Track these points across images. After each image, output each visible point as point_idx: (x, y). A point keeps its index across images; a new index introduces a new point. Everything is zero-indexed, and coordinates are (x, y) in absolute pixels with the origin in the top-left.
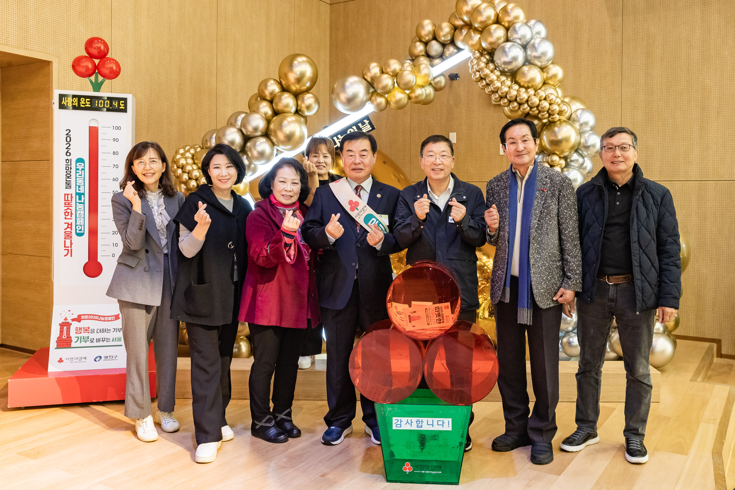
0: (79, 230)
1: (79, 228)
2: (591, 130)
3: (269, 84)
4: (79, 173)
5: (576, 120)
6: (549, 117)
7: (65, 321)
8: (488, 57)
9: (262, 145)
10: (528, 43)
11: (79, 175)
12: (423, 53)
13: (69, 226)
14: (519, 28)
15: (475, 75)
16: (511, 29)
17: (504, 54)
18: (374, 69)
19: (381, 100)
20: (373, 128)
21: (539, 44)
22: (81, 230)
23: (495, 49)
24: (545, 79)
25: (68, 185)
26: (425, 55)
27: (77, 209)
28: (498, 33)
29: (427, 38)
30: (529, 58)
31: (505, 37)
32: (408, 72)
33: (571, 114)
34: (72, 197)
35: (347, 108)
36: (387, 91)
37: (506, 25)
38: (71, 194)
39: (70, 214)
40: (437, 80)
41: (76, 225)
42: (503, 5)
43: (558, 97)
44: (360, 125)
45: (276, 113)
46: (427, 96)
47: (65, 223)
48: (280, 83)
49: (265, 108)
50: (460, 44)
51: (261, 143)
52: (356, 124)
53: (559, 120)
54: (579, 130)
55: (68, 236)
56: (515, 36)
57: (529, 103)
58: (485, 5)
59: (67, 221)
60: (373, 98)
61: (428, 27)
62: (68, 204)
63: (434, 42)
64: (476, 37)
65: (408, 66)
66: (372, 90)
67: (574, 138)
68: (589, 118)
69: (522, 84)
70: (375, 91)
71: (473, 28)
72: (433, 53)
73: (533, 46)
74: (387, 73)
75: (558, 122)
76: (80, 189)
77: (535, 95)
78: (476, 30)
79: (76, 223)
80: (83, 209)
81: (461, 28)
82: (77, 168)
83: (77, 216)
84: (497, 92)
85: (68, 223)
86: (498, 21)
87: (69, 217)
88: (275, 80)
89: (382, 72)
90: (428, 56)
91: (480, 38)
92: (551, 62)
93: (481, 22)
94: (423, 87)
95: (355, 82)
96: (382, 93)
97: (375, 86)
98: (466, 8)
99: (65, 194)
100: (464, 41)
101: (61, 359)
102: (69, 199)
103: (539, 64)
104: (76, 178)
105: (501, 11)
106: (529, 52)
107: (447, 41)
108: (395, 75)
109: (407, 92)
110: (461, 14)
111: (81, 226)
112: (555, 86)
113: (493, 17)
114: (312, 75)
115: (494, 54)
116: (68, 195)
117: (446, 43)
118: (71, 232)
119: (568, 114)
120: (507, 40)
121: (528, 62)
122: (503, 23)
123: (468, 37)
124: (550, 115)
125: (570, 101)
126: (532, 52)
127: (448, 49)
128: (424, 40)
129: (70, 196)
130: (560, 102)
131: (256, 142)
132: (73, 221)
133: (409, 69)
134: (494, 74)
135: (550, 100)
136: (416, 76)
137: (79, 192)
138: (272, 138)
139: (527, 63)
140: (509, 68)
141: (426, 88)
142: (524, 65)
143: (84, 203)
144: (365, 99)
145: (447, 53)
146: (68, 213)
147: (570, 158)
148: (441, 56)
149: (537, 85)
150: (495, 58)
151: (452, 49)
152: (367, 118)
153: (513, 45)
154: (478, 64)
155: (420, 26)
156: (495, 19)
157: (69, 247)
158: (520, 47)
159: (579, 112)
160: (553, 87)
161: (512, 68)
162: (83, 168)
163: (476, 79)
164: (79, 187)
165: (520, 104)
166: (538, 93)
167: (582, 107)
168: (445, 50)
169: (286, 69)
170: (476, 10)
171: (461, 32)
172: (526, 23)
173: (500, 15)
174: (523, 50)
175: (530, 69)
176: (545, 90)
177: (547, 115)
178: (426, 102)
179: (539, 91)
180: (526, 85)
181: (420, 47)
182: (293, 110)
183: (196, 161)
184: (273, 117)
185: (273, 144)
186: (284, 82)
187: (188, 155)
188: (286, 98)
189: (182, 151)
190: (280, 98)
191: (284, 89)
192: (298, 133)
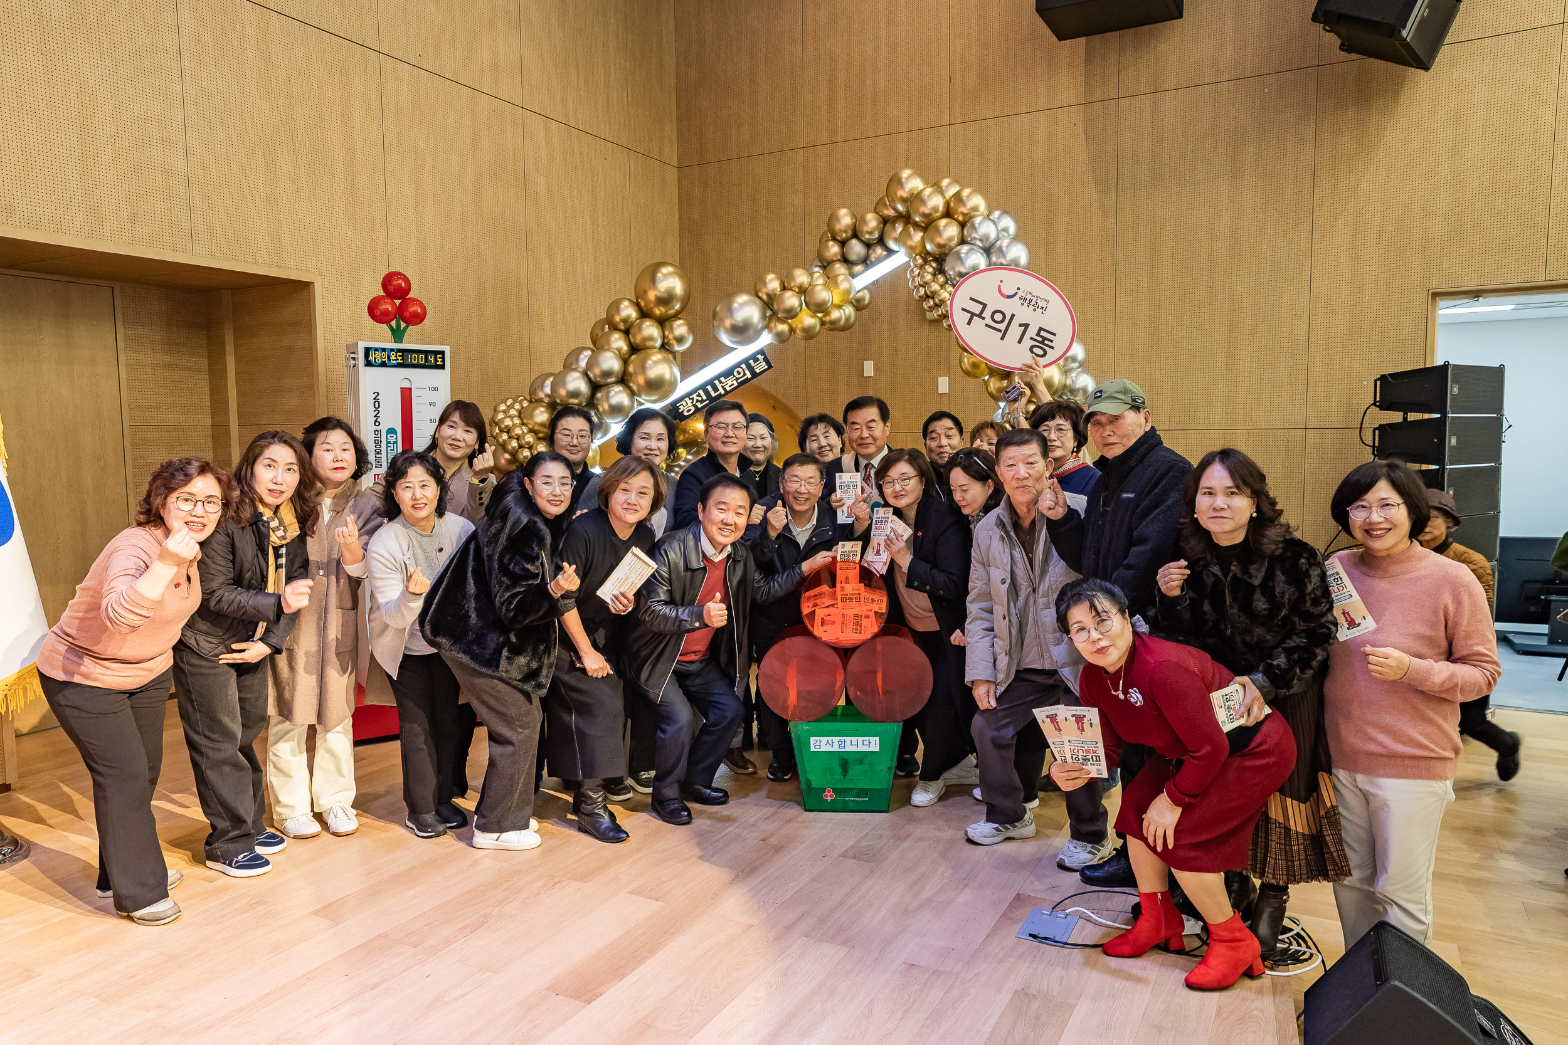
3: (622, 306)
8: (934, 265)
9: (618, 396)
10: (992, 245)
12: (839, 258)
14: (979, 223)
15: (918, 291)
16: (968, 225)
17: (959, 262)
18: (773, 284)
19: (783, 327)
20: (770, 366)
21: (1007, 247)
23: (947, 255)
26: (842, 260)
28: (949, 231)
29: (844, 235)
31: (960, 238)
32: (820, 287)
35: (734, 339)
36: (791, 314)
37: (961, 218)
40: (859, 296)
42: (954, 189)
44: (751, 362)
45: (634, 349)
46: (848, 319)
48: (638, 305)
49: (619, 343)
50: (892, 245)
51: (617, 393)
52: (746, 361)
56: (974, 235)
58: (928, 191)
60: (772, 325)
61: (845, 219)
63: (854, 242)
64: (918, 236)
65: (818, 277)
66: (769, 313)
70: (774, 313)
71: (912, 222)
72: (853, 257)
73: (1000, 250)
74: (791, 289)
78: (916, 225)
81: (893, 221)
86: (948, 214)
88: (630, 300)
89: (784, 288)
90: (845, 260)
91: (923, 238)
93: (925, 215)
94: (841, 306)
95: (746, 303)
96: (785, 318)
97: (775, 307)
98: (901, 194)
100: (901, 240)
105: (952, 199)
106: (994, 259)
107: (873, 239)
108: (802, 291)
109: (819, 315)
110: (893, 201)
113: (941, 208)
114: (683, 293)
115: (944, 260)
117: (872, 242)
120: (963, 241)
122: (956, 217)
123: (905, 235)
126: (998, 258)
127: (875, 251)
128: (839, 238)
131: (609, 392)
133: (821, 281)
134: (945, 289)
136: (831, 292)
138: (631, 385)
141: (845, 308)
144: (760, 326)
145: (873, 257)
148: (866, 262)
150: (947, 267)
151: (879, 251)
152: (761, 352)
153: (972, 249)
155: (833, 218)
156: (945, 210)
158: (981, 251)
163: (920, 297)
168: (871, 252)
169: (646, 283)
170: (916, 198)
171: (894, 228)
172: (988, 217)
173: (952, 204)
174: (984, 255)
178: (846, 327)
181: (834, 249)
182: (658, 343)
183: (525, 421)
184: (631, 355)
185: (633, 394)
186: (643, 304)
187: (513, 412)
188: (648, 326)
189: (502, 407)
190: (640, 329)
191: (644, 314)
192: (667, 376)
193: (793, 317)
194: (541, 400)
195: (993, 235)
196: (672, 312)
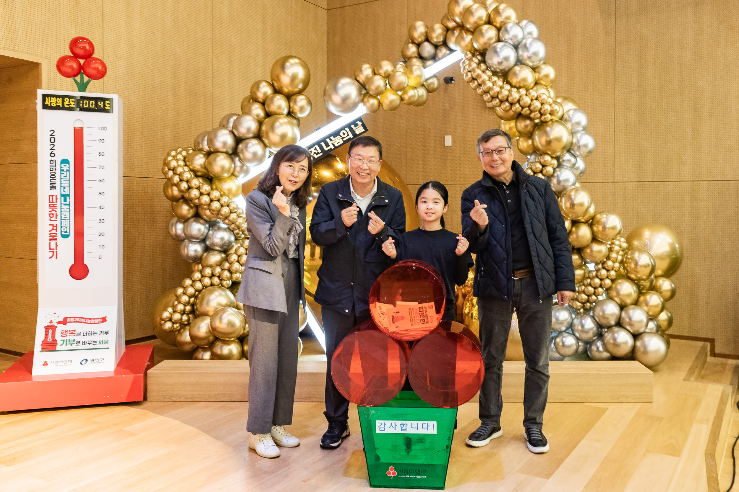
0: (65, 232)
1: (64, 229)
2: (583, 130)
3: (261, 85)
4: (63, 174)
5: (568, 120)
6: (541, 117)
7: (50, 324)
8: (479, 58)
9: (254, 146)
10: (519, 43)
11: (64, 176)
12: (416, 55)
13: (55, 227)
14: (511, 28)
15: (467, 75)
16: (503, 29)
17: (496, 54)
19: (373, 102)
20: (366, 130)
21: (530, 44)
22: (66, 232)
23: (486, 50)
24: (537, 80)
25: (53, 187)
26: (418, 56)
27: (63, 210)
28: (490, 33)
29: (420, 40)
30: (521, 58)
31: (497, 38)
32: (400, 73)
33: (563, 115)
34: (57, 199)
35: (339, 109)
37: (498, 25)
38: (56, 196)
39: (55, 215)
40: (429, 81)
41: (61, 227)
42: (494, 6)
43: (550, 97)
44: (353, 126)
45: (268, 115)
46: (419, 97)
47: (50, 225)
48: (273, 86)
49: (257, 110)
50: (452, 45)
51: (253, 144)
52: (349, 126)
53: (551, 120)
54: (571, 130)
55: (53, 237)
56: (507, 36)
57: (521, 103)
58: (476, 5)
59: (52, 223)
60: (366, 99)
61: (420, 29)
62: (52, 205)
63: (426, 44)
64: (468, 38)
65: (400, 67)
66: (364, 92)
67: (566, 138)
68: (581, 118)
69: (514, 84)
70: (368, 93)
71: (465, 29)
72: (425, 54)
73: (525, 47)
74: (379, 75)
75: (550, 122)
76: (65, 190)
77: (526, 95)
78: (468, 31)
79: (61, 224)
80: (68, 210)
81: (454, 29)
82: (62, 169)
83: (63, 218)
84: (488, 92)
85: (53, 225)
86: (489, 22)
87: (54, 219)
88: (267, 82)
89: (375, 73)
90: (421, 57)
91: (471, 40)
92: (542, 62)
93: (473, 23)
94: (415, 88)
95: (348, 84)
96: (375, 94)
97: (367, 87)
98: (458, 10)
99: (50, 196)
100: (457, 42)
101: (46, 362)
102: (54, 200)
103: (531, 64)
104: (61, 179)
105: (493, 12)
106: (520, 52)
107: (439, 42)
108: (388, 76)
109: (400, 93)
110: (453, 15)
111: (66, 227)
112: (546, 86)
113: (484, 18)
114: (304, 77)
115: (485, 54)
116: (52, 196)
117: (439, 44)
118: (56, 234)
119: (560, 114)
120: (499, 40)
121: (519, 62)
122: (495, 24)
123: (460, 38)
124: (542, 115)
125: (562, 102)
126: (523, 52)
127: (441, 50)
128: (416, 42)
129: (54, 198)
130: (551, 102)
131: (247, 144)
132: (58, 223)
133: (402, 70)
134: (486, 74)
135: (541, 100)
136: (408, 78)
137: (64, 193)
138: (264, 139)
139: (519, 64)
140: (501, 68)
141: (418, 90)
142: (516, 65)
143: (69, 205)
144: (357, 100)
145: (440, 55)
146: (53, 214)
147: (562, 158)
148: (434, 58)
149: (529, 85)
150: (487, 58)
151: (444, 50)
152: (360, 119)
153: (505, 45)
154: (470, 65)
155: (412, 28)
156: (487, 19)
157: (54, 249)
158: (512, 47)
159: (571, 112)
160: (545, 87)
161: (504, 68)
162: (68, 169)
163: (468, 79)
164: (64, 188)
165: (512, 104)
166: (530, 93)
167: (574, 107)
168: (438, 51)
169: (278, 70)
170: (468, 11)
171: (453, 34)
172: (518, 24)
173: (492, 16)
174: (514, 50)
175: (521, 68)
176: (537, 90)
177: (539, 115)
178: (419, 104)
179: (531, 91)
180: (518, 86)
181: (412, 49)
182: (286, 111)
183: (188, 163)
184: (265, 118)
185: (265, 146)
186: (276, 84)
187: (180, 157)
188: (278, 99)
189: (173, 153)
190: (272, 99)
191: (277, 91)
192: (290, 135)
193: (380, 93)
194: (202, 150)
195: (520, 36)
196: (296, 90)
